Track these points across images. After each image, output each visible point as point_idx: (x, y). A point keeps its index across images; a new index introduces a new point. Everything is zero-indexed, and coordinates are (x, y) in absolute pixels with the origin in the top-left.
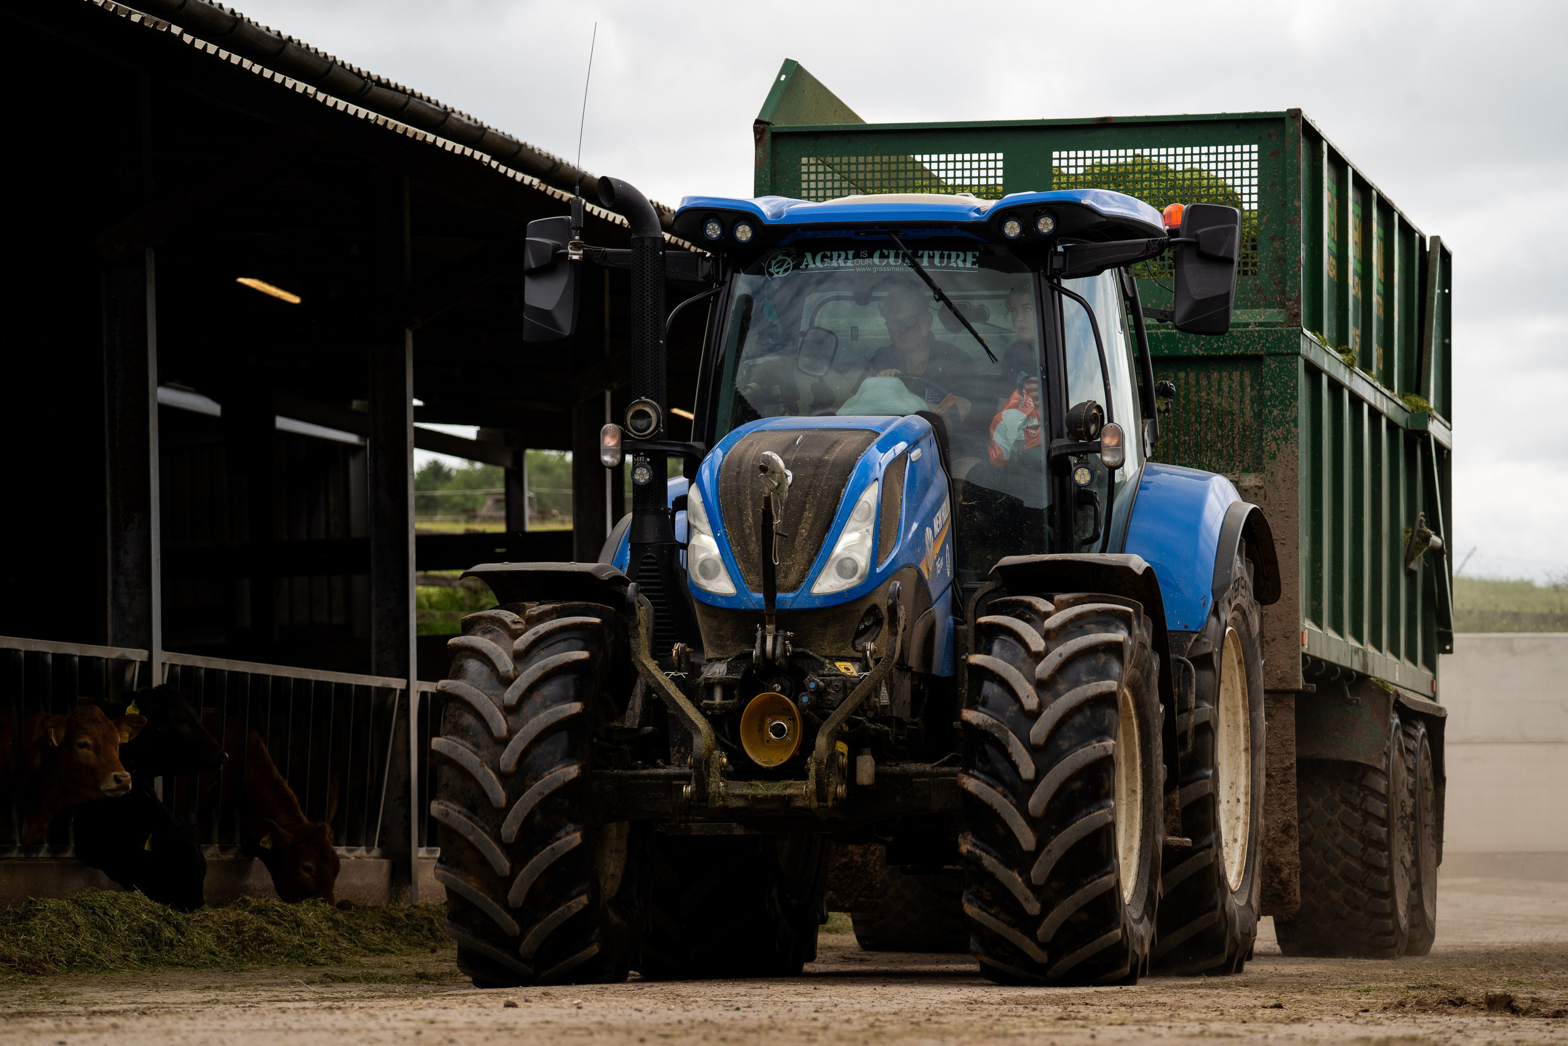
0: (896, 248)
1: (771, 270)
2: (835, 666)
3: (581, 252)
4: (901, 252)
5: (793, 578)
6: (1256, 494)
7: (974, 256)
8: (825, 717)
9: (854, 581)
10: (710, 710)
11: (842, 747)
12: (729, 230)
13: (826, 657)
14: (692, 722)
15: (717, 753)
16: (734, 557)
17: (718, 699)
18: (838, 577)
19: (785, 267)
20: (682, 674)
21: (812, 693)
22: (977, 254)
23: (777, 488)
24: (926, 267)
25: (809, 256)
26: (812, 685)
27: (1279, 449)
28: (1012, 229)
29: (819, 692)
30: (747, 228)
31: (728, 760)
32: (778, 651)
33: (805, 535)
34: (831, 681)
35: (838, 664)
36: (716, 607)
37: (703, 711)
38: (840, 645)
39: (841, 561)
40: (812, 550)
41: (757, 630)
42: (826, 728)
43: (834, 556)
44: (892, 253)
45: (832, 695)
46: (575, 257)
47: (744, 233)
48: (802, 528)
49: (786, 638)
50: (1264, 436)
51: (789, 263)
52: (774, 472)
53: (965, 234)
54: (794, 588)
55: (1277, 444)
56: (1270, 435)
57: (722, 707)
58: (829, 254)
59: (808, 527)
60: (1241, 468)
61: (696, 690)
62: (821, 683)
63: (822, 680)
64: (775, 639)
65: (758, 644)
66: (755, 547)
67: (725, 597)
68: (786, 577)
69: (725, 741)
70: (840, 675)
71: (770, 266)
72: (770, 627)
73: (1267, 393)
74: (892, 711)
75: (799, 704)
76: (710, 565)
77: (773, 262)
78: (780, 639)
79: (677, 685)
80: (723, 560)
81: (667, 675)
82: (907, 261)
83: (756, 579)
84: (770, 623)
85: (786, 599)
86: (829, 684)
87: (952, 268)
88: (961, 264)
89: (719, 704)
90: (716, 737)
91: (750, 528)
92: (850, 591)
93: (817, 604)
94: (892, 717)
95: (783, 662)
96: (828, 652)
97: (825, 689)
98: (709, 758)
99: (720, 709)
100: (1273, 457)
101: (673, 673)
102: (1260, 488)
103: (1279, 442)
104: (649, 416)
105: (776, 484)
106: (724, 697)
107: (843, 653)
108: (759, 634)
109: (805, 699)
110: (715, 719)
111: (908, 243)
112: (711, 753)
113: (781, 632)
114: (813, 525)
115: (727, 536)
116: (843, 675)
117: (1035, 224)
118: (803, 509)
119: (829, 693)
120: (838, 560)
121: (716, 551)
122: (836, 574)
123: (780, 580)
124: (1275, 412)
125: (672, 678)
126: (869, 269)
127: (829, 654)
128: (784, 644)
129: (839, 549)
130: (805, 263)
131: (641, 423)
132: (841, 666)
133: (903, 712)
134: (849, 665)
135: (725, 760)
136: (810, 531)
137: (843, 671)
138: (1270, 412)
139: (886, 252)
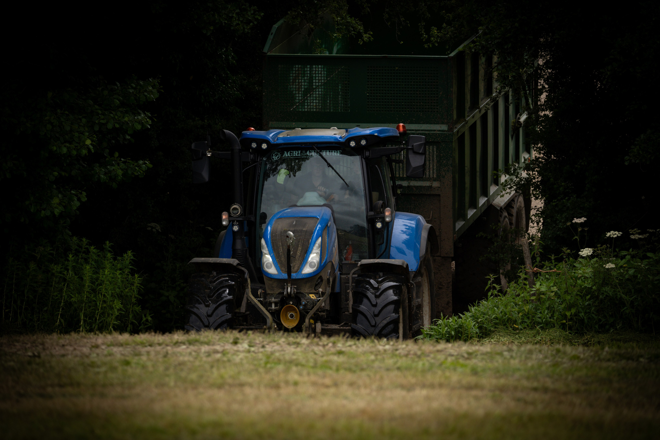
0: (314, 150)
1: (273, 157)
2: (309, 296)
3: (211, 153)
4: (316, 151)
5: (296, 269)
6: (438, 190)
7: (340, 152)
8: (308, 313)
9: (315, 269)
10: (271, 310)
11: (312, 321)
12: (259, 145)
13: (306, 293)
14: (266, 315)
15: (273, 324)
16: (277, 262)
17: (273, 307)
18: (310, 268)
19: (278, 156)
20: (261, 299)
21: (303, 305)
22: (341, 151)
23: (292, 243)
24: (325, 156)
25: (286, 152)
26: (304, 303)
27: (446, 174)
28: (353, 144)
29: (305, 305)
30: (265, 145)
31: (277, 326)
32: (292, 292)
33: (299, 255)
34: (309, 301)
35: (310, 295)
36: (271, 278)
37: (268, 311)
38: (310, 289)
39: (311, 263)
40: (301, 260)
41: (285, 285)
42: (309, 316)
43: (308, 261)
44: (313, 151)
45: (309, 307)
46: (209, 155)
47: (264, 146)
48: (298, 253)
49: (294, 288)
50: (441, 170)
51: (279, 155)
52: (291, 238)
53: (337, 145)
54: (296, 272)
55: (445, 172)
56: (443, 169)
57: (275, 310)
58: (292, 152)
59: (300, 252)
60: (433, 179)
61: (267, 305)
62: (306, 302)
63: (306, 301)
64: (291, 288)
65: (285, 290)
66: (284, 259)
67: (275, 275)
68: (294, 268)
69: (276, 320)
70: (310, 299)
71: (273, 156)
72: (289, 285)
73: (442, 155)
74: (325, 307)
75: (300, 309)
76: (269, 265)
77: (274, 155)
78: (293, 288)
79: (260, 303)
80: (273, 263)
81: (257, 299)
82: (318, 154)
83: (285, 269)
84: (289, 283)
85: (294, 275)
86: (308, 302)
87: (333, 156)
88: (336, 155)
89: (274, 309)
90: (273, 319)
91: (282, 253)
92: (314, 272)
93: (304, 277)
94: (325, 309)
95: (293, 295)
96: (307, 291)
97: (307, 304)
98: (271, 326)
99: (274, 310)
100: (444, 177)
101: (258, 299)
102: (439, 187)
103: (446, 172)
104: (238, 209)
105: (292, 242)
106: (275, 306)
107: (311, 292)
108: (286, 287)
109: (301, 307)
110: (272, 313)
111: (318, 148)
112: (272, 324)
113: (293, 286)
114: (301, 252)
115: (274, 255)
116: (312, 299)
117: (360, 142)
118: (298, 246)
119: (308, 305)
120: (309, 263)
121: (271, 260)
122: (309, 268)
123: (292, 269)
124: (444, 162)
125: (258, 300)
126: (306, 157)
127: (307, 292)
128: (294, 290)
129: (310, 259)
130: (284, 155)
131: (235, 212)
132: (311, 296)
133: (328, 307)
134: (313, 295)
135: (276, 326)
136: (300, 254)
137: (312, 297)
138: (443, 162)
139: (311, 151)
